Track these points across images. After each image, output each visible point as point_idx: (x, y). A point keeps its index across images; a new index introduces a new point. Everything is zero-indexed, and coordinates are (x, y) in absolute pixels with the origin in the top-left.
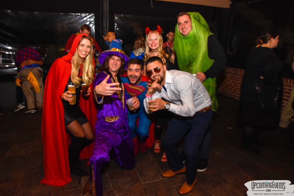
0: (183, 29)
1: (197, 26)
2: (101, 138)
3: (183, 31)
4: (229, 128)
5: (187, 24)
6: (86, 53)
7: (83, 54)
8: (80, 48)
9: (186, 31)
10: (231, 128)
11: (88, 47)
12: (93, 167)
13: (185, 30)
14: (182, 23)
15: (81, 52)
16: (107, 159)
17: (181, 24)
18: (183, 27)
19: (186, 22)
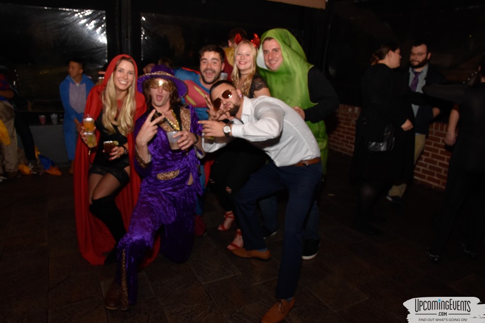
0: (271, 62)
1: (290, 57)
2: (144, 205)
3: (270, 63)
4: (330, 195)
5: (276, 53)
6: (128, 82)
7: (123, 84)
8: (118, 74)
9: (275, 64)
10: (333, 195)
11: (131, 73)
12: (124, 254)
13: (273, 63)
14: (268, 51)
15: (119, 81)
16: (149, 242)
17: (268, 53)
18: (270, 58)
19: (275, 50)
